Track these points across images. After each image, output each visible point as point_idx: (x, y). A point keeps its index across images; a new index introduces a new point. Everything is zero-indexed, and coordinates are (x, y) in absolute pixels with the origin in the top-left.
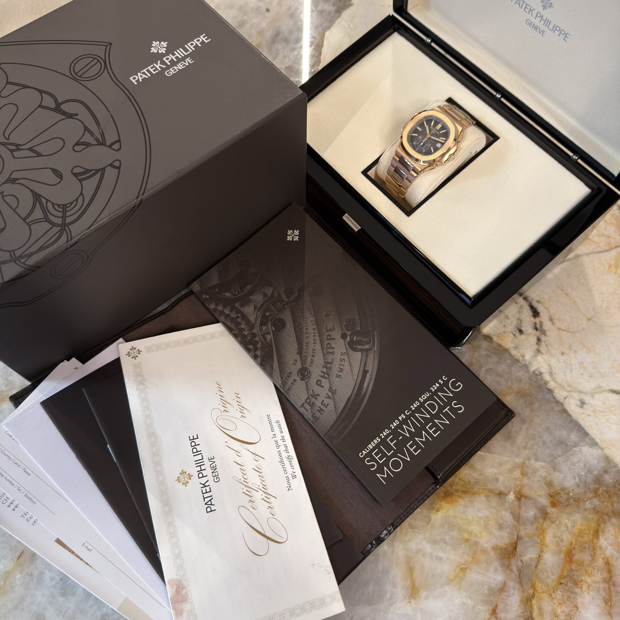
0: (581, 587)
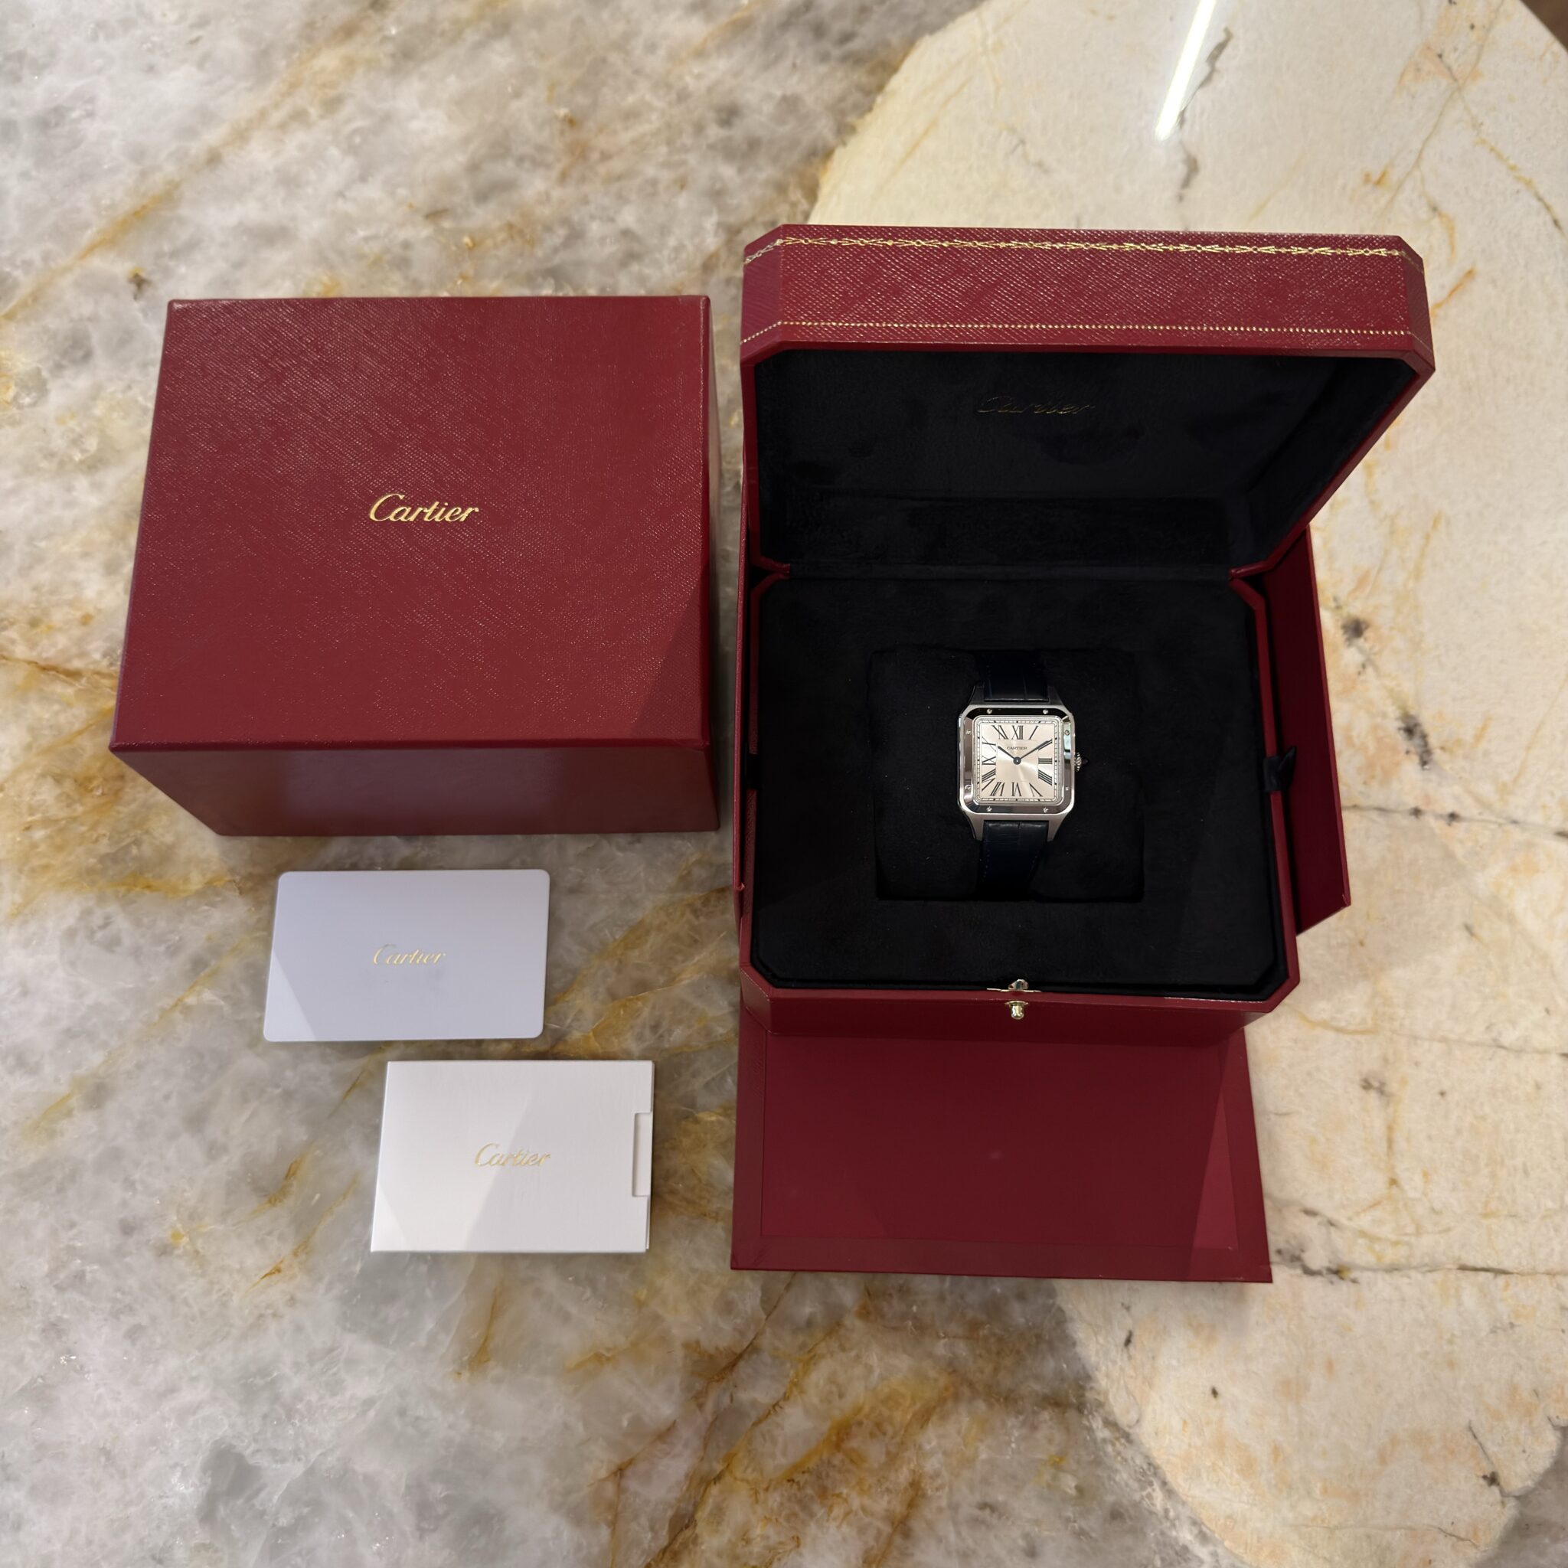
0: (830, 1509)
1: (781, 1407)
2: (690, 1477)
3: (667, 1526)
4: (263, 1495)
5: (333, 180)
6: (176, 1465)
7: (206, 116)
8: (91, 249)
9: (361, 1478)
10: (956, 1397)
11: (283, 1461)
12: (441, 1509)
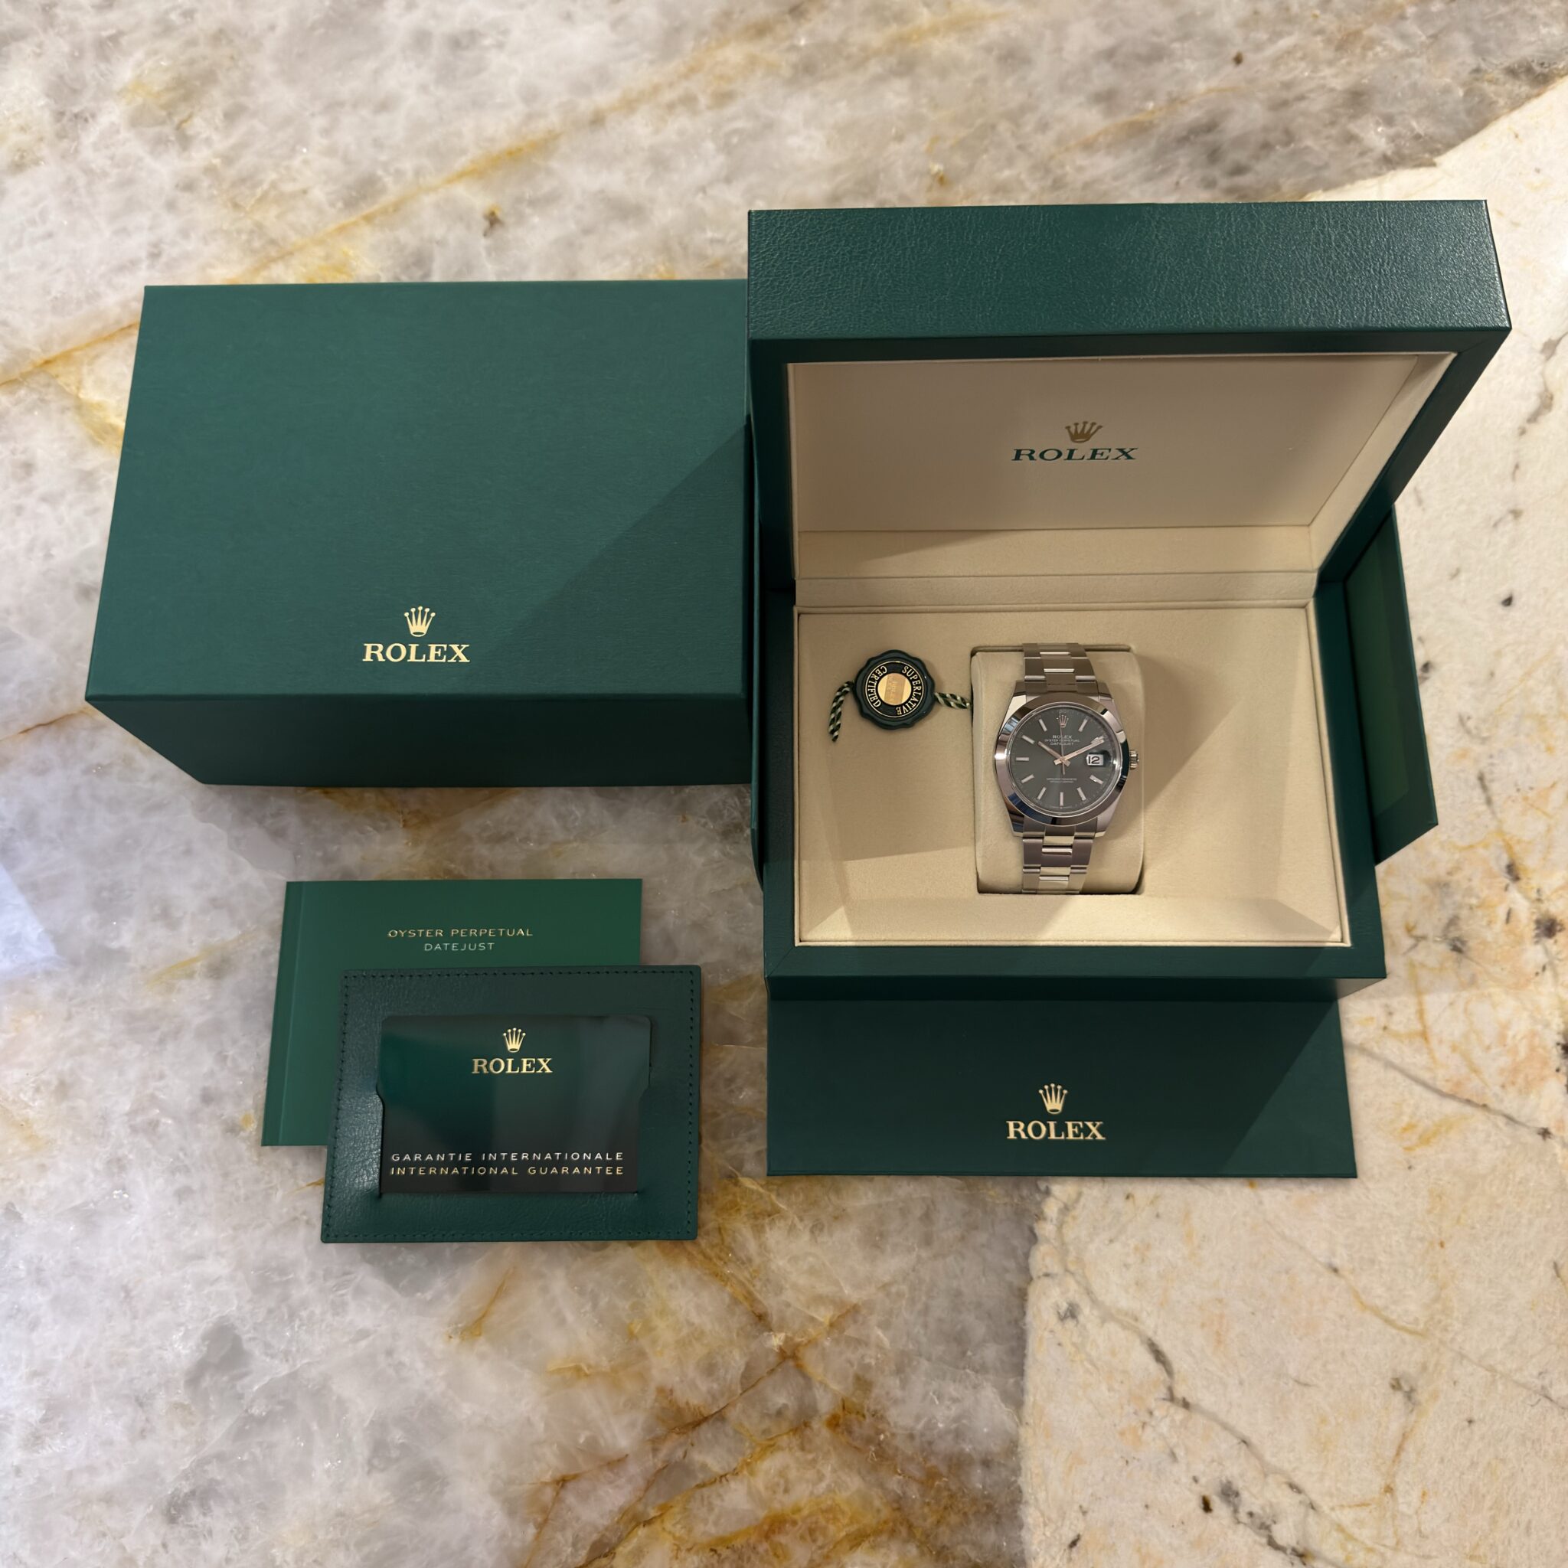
1: (727, 1480)
2: (624, 1512)
3: (588, 1548)
4: (246, 1380)
5: (700, 173)
6: (181, 1324)
7: (603, 76)
8: (461, 175)
9: (334, 1398)
10: (893, 1533)
11: (273, 1356)
12: (394, 1454)
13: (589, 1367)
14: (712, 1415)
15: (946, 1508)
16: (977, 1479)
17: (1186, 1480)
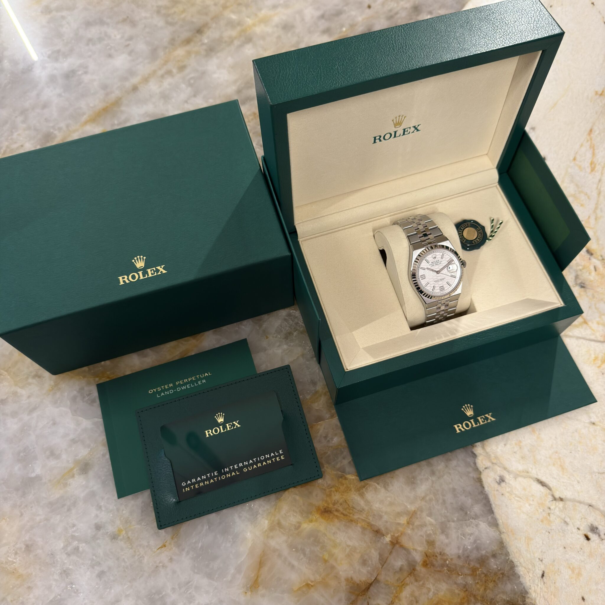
5: (183, 96)
7: (132, 73)
8: (86, 123)
10: (468, 602)
13: (312, 582)
14: (373, 582)
15: (485, 582)
16: (493, 564)
17: (575, 530)
